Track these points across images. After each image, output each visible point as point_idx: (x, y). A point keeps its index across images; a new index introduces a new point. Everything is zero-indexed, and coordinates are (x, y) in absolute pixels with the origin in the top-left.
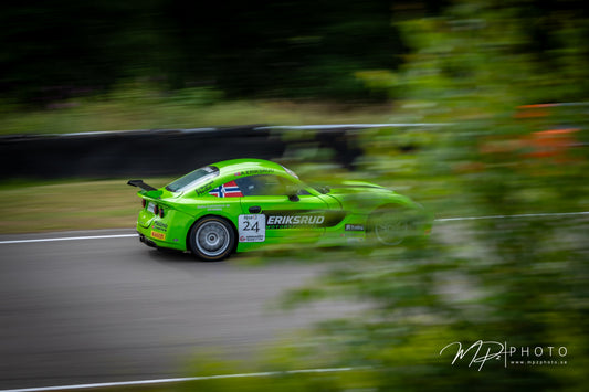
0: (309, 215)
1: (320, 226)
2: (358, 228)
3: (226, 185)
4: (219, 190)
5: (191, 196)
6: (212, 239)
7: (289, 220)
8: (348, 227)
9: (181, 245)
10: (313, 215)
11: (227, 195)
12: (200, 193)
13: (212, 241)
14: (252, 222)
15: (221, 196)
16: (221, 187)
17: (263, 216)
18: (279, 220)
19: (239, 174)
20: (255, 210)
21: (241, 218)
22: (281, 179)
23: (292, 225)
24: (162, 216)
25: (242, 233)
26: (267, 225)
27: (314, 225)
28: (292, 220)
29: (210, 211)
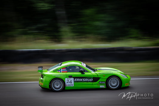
0: (88, 79)
1: (91, 82)
2: (103, 82)
3: (62, 69)
4: (60, 70)
5: (52, 72)
6: (57, 85)
7: (81, 80)
8: (100, 82)
9: (48, 87)
10: (89, 79)
11: (62, 72)
12: (54, 71)
13: (57, 86)
14: (70, 80)
15: (61, 72)
16: (61, 69)
17: (73, 79)
18: (78, 80)
19: (66, 65)
20: (70, 77)
21: (66, 79)
22: (80, 67)
23: (82, 81)
24: (43, 78)
25: (66, 84)
26: (74, 81)
27: (89, 81)
28: (82, 80)
29: (56, 77)
